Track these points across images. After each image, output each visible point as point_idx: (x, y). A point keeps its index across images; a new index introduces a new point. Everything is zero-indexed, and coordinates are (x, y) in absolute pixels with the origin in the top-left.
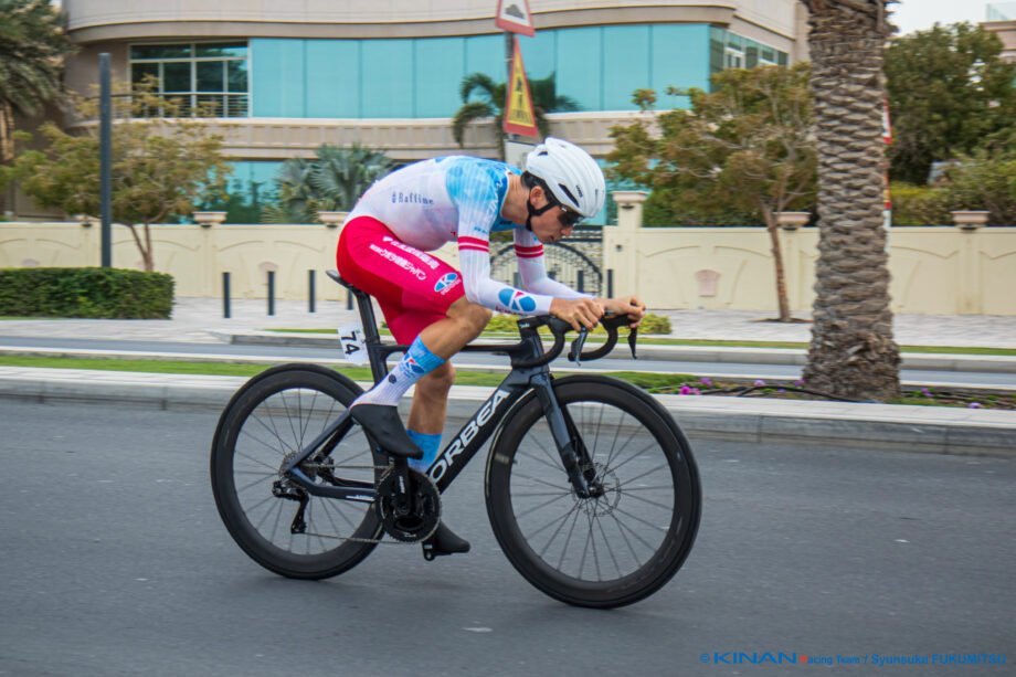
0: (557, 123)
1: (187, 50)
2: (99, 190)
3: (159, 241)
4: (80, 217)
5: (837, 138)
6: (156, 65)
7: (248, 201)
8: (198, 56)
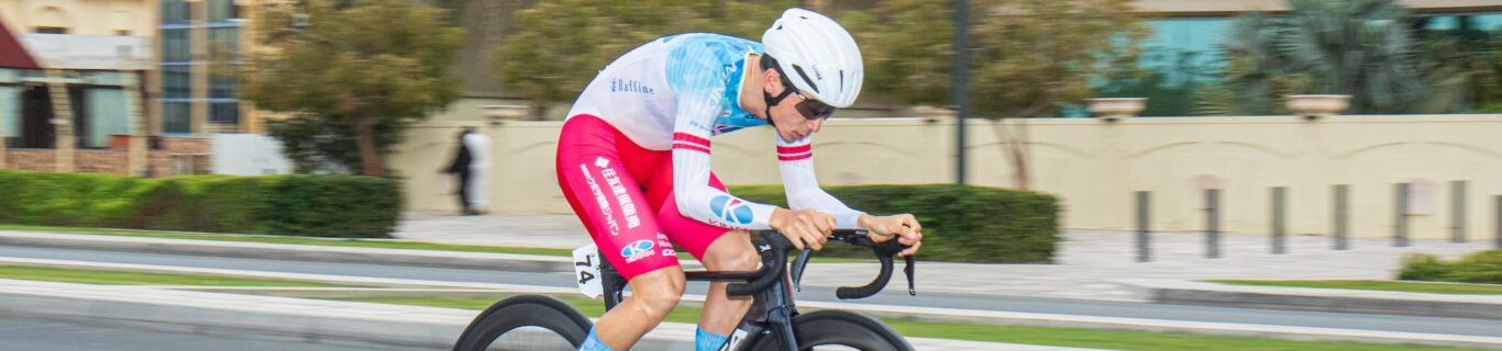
2: (952, 68)
3: (1040, 143)
4: (920, 109)
7: (1174, 82)
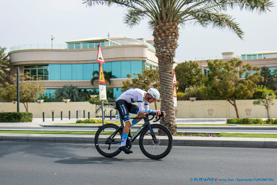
0: (112, 81)
1: (35, 67)
2: (17, 96)
4: (13, 101)
5: (164, 84)
6: (29, 70)
7: (49, 98)
8: (38, 68)
